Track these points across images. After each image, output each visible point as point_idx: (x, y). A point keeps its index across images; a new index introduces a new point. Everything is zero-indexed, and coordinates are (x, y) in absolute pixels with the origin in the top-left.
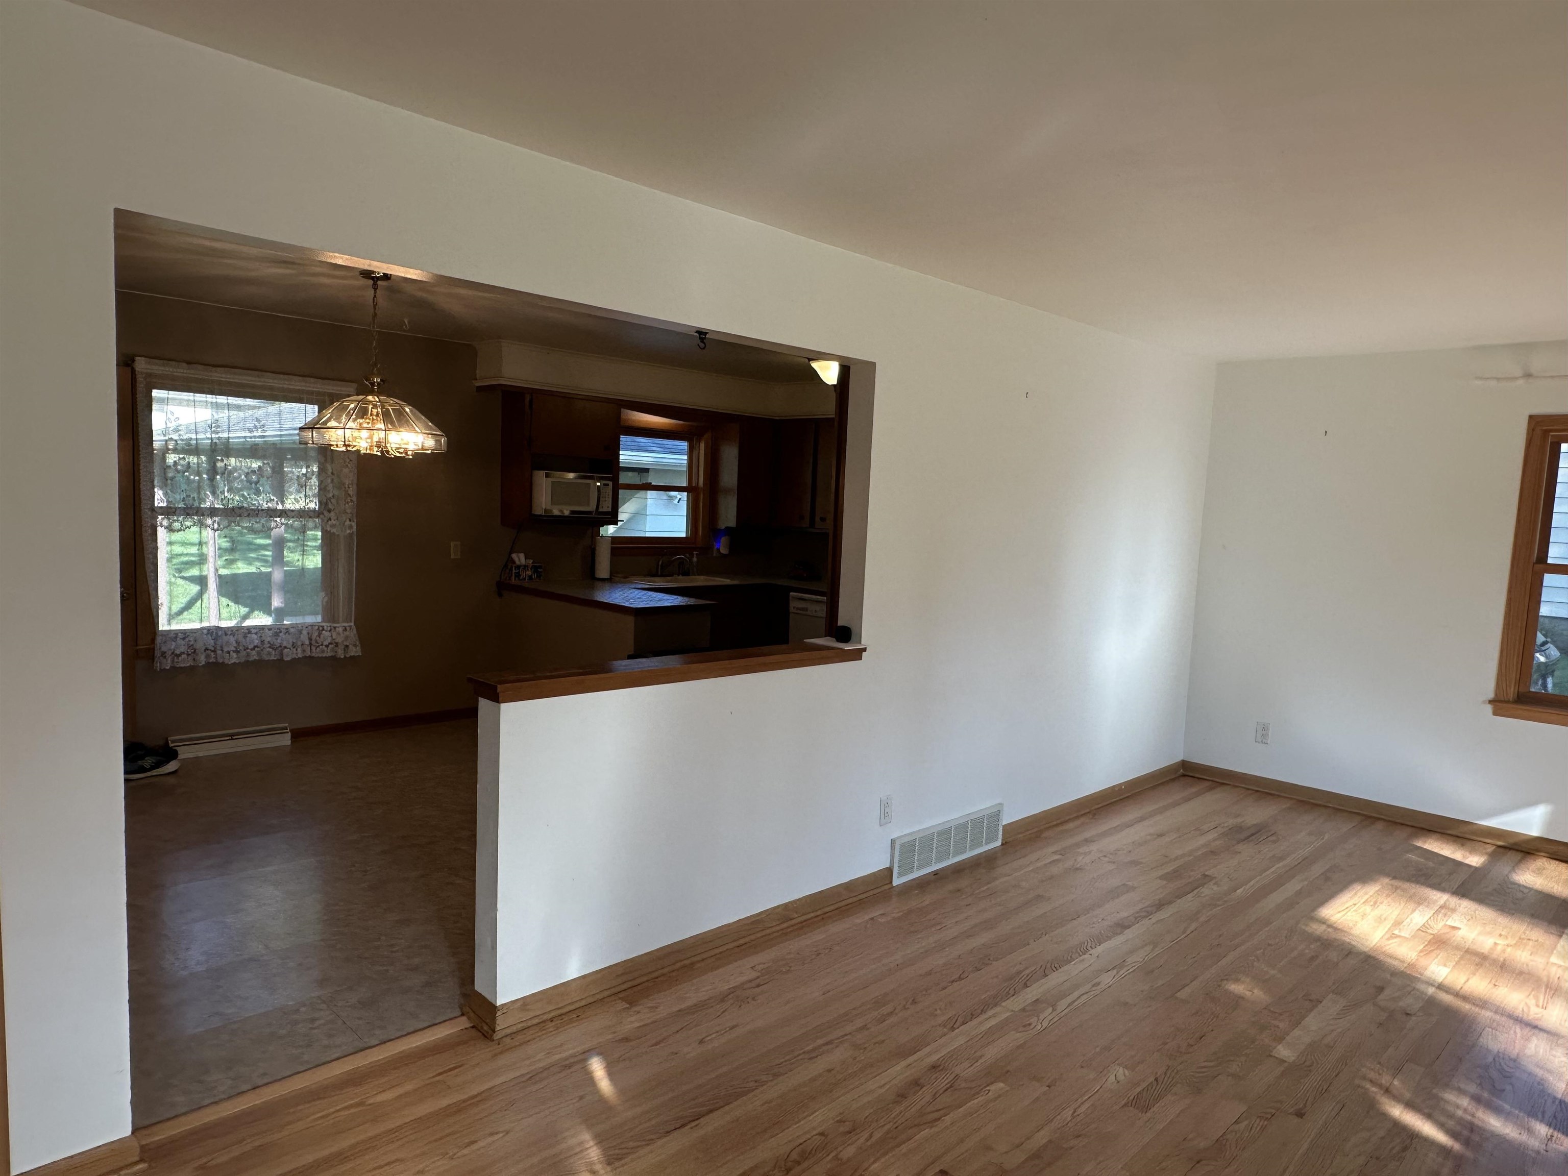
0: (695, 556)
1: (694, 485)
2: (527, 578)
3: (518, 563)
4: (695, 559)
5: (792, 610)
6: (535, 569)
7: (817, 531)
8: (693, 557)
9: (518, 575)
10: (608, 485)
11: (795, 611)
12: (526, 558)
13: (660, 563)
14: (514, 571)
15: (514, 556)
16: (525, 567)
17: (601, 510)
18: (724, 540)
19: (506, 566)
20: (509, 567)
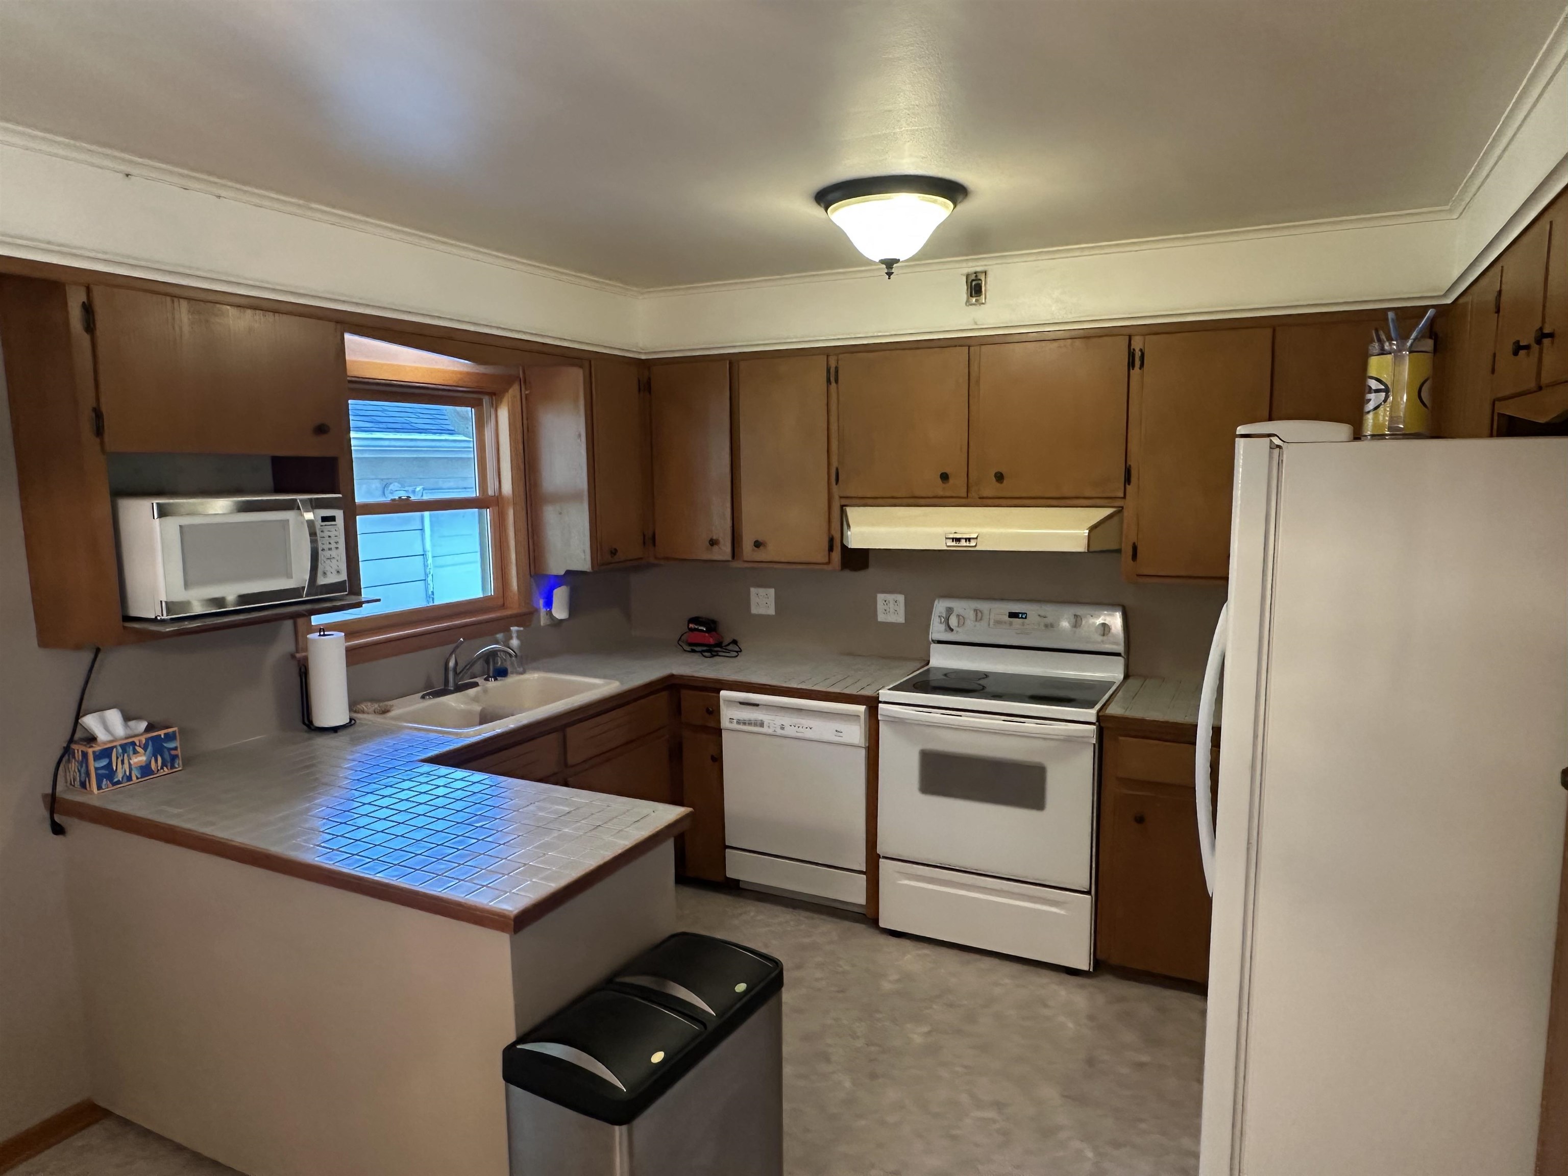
0: (514, 635)
1: (491, 492)
2: (135, 773)
3: (102, 736)
4: (515, 642)
5: (725, 723)
6: (157, 747)
7: (746, 565)
8: (511, 638)
9: (108, 774)
10: (333, 519)
11: (735, 726)
12: (127, 718)
13: (452, 664)
14: (92, 764)
15: (91, 721)
16: (128, 747)
17: (321, 581)
18: (560, 595)
19: (67, 751)
20: (79, 756)
